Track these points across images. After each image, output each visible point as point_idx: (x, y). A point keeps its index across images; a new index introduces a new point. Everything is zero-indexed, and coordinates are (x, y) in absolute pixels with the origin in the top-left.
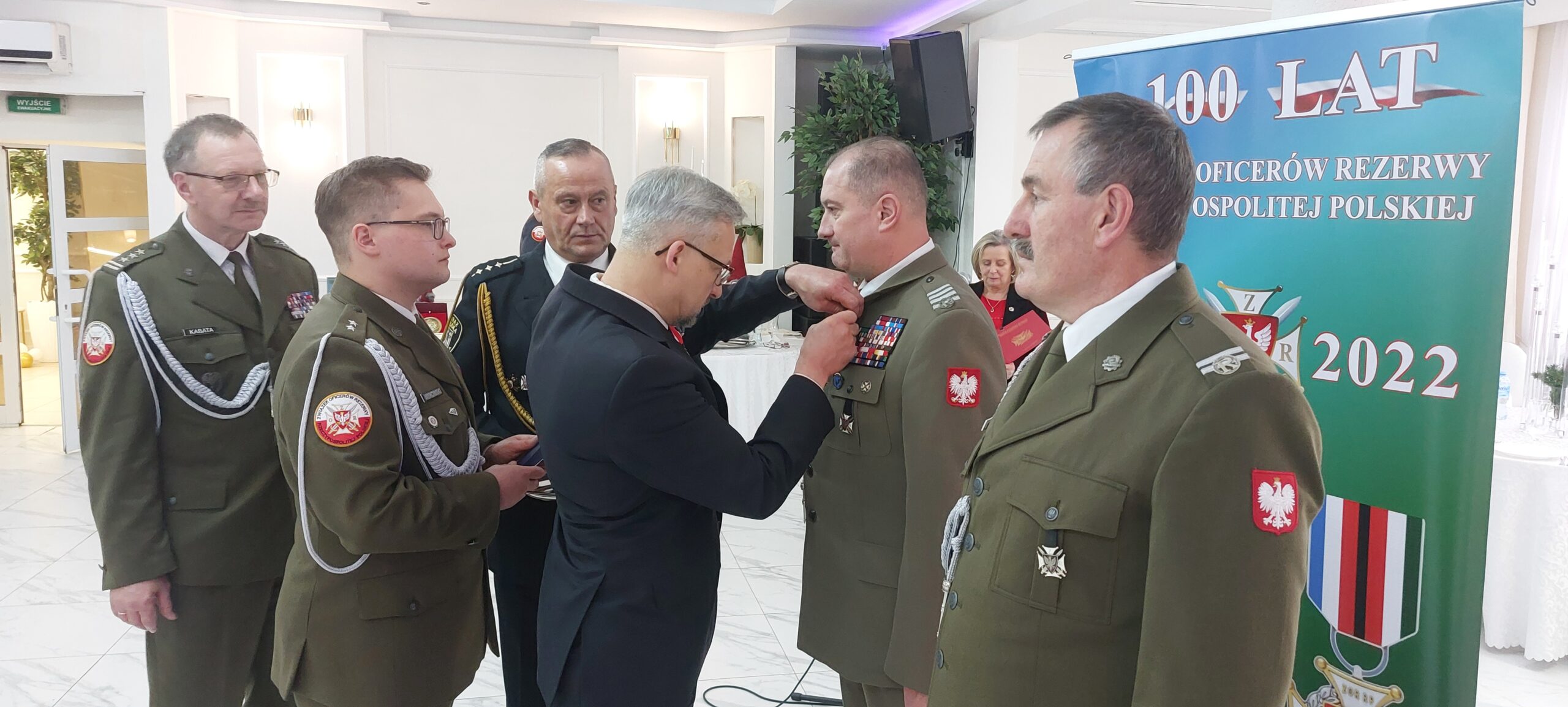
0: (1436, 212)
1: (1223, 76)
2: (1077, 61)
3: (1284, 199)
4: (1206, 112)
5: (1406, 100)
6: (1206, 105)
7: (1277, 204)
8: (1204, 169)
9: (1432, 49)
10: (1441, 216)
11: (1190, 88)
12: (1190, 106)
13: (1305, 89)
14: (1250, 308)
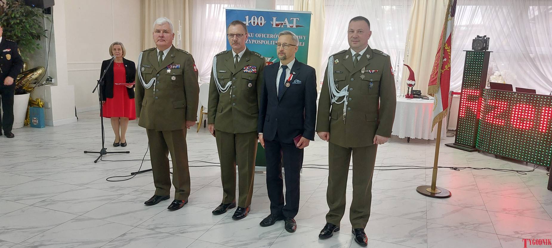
0: (299, 45)
1: (261, 18)
2: (226, 9)
3: (274, 41)
4: (258, 24)
5: (294, 27)
6: (258, 23)
7: (273, 42)
8: (257, 35)
9: (298, 19)
10: (300, 45)
11: (254, 19)
12: (254, 23)
13: (277, 23)
14: (267, 60)
